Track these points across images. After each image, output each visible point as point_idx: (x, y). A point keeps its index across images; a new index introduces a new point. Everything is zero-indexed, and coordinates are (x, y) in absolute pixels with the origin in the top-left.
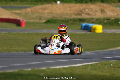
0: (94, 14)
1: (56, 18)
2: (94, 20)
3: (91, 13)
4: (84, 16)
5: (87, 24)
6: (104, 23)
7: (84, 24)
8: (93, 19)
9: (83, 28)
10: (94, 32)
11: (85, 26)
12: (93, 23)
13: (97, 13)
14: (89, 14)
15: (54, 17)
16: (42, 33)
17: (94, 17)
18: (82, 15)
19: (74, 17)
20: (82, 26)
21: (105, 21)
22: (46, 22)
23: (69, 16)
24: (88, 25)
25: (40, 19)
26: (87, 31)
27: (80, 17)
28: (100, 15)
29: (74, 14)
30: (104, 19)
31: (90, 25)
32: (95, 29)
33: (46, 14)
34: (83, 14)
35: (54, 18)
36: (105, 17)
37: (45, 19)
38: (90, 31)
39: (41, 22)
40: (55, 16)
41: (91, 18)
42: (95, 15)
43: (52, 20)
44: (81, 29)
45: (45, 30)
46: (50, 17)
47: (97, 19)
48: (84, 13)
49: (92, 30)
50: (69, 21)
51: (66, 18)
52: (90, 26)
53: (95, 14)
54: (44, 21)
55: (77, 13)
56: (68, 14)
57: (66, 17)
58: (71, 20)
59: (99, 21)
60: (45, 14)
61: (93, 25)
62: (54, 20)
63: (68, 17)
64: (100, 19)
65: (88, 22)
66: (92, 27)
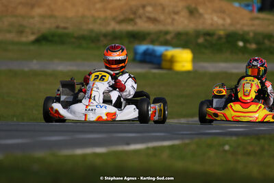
0: (169, 20)
1: (66, 31)
2: (169, 37)
3: (162, 17)
4: (142, 26)
5: (151, 47)
6: (198, 45)
7: (142, 48)
8: (166, 33)
9: (138, 57)
10: (170, 69)
11: (146, 53)
12: (166, 43)
13: (176, 17)
14: (154, 20)
15: (58, 27)
16: (26, 69)
17: (170, 28)
18: (135, 24)
19: (113, 27)
20: (136, 53)
21: (201, 40)
22: (38, 41)
23: (100, 24)
24: (154, 51)
25: (21, 32)
26: (150, 65)
27: (129, 28)
28: (186, 22)
29: (114, 19)
30: (198, 34)
31: (160, 49)
32: (172, 61)
33: (37, 19)
34: (138, 21)
35: (60, 31)
36: (200, 27)
37: (33, 33)
38: (159, 66)
39: (24, 39)
40: (62, 25)
41: (160, 32)
42: (172, 23)
43: (53, 35)
44: (134, 60)
45: (35, 61)
46: (47, 26)
47: (178, 35)
48: (140, 17)
49: (164, 64)
50: (102, 39)
51: (92, 31)
52: (158, 53)
53: (173, 19)
54: (32, 38)
55: (122, 17)
56: (99, 21)
57: (91, 26)
58: (105, 35)
59: (182, 40)
60: (33, 17)
61: (167, 50)
62: (61, 36)
63: (97, 28)
64: (187, 34)
65: (152, 42)
66: (166, 56)
